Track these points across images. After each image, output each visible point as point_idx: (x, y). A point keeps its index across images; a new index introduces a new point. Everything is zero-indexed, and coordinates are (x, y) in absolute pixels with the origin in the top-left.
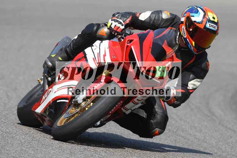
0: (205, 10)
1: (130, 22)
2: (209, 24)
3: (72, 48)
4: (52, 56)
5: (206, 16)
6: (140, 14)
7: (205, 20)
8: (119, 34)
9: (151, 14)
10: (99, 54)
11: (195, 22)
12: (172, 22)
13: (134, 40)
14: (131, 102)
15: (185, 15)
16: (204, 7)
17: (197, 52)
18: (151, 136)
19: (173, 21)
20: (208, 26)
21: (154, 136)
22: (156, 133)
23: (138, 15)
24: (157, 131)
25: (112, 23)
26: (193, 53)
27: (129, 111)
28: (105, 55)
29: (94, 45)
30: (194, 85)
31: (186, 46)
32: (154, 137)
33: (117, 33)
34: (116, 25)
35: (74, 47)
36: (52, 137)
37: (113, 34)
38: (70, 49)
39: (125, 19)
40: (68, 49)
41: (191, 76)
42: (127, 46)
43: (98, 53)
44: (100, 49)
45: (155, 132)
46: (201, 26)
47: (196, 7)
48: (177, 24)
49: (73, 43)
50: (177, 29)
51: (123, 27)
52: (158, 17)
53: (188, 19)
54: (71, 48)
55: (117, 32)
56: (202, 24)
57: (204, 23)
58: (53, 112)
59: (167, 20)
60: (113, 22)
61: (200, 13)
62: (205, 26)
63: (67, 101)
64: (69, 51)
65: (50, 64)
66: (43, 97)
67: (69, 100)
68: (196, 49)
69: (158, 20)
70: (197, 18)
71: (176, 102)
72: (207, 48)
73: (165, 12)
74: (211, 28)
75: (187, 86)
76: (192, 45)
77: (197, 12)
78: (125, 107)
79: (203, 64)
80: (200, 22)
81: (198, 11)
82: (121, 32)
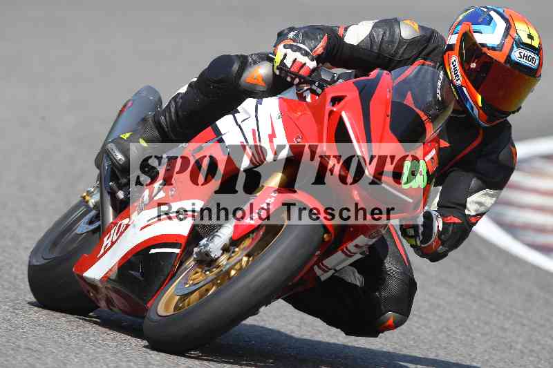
0: (507, 17)
1: (324, 49)
2: (520, 53)
3: (173, 117)
4: (122, 136)
5: (511, 32)
6: (346, 29)
7: (509, 41)
8: (304, 80)
9: (373, 28)
10: (256, 133)
11: (483, 45)
12: (426, 47)
13: (346, 96)
14: (340, 252)
15: (459, 28)
16: (505, 9)
17: (487, 122)
18: (374, 333)
19: (428, 45)
20: (516, 55)
21: (382, 332)
22: (388, 324)
23: (341, 32)
24: (391, 320)
25: (285, 55)
26: (479, 125)
27: (330, 273)
28: (272, 136)
29: (238, 108)
30: (480, 204)
31: (461, 106)
32: (381, 334)
33: (300, 80)
34: (296, 59)
35: (180, 113)
36: (145, 343)
37: (288, 81)
38: (168, 118)
39: (313, 43)
40: (163, 118)
41: (474, 182)
42: (331, 112)
43: (254, 131)
44: (257, 120)
45: (384, 323)
46: (499, 57)
47: (485, 10)
48: (436, 52)
49: (176, 103)
50: (438, 64)
51: (312, 65)
52: (390, 34)
53: (466, 38)
54: (170, 117)
55: (300, 77)
56: (501, 51)
57: (506, 50)
58: (141, 278)
59: (413, 42)
60: (289, 51)
61: (495, 25)
62: (509, 56)
63: (177, 251)
64: (167, 125)
65: (119, 156)
66: (105, 239)
67: (182, 248)
68: (486, 114)
69: (392, 42)
70: (489, 36)
71: (441, 247)
72: (514, 113)
73: (408, 22)
74: (524, 61)
75: (465, 207)
76: (476, 103)
77: (489, 21)
78: (323, 264)
79: (502, 153)
80: (496, 46)
81: (491, 19)
82: (310, 76)
